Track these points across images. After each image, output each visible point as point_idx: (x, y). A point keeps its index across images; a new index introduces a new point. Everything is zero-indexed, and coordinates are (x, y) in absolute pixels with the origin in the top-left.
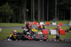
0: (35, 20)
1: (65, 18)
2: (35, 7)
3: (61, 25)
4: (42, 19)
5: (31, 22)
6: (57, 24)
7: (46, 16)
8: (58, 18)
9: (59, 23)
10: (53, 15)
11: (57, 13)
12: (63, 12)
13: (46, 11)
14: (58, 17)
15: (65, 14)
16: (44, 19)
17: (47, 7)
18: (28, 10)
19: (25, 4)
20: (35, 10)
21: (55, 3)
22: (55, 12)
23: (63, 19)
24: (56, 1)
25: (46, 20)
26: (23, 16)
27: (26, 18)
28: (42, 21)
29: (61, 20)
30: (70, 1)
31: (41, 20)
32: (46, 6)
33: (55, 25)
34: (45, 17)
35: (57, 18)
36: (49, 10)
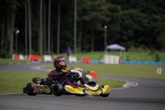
0: (34, 51)
1: (93, 49)
2: (32, 25)
3: (87, 62)
4: (47, 49)
5: (24, 54)
6: (78, 59)
7: (54, 42)
8: (80, 48)
9: (82, 58)
10: (69, 41)
11: (78, 37)
12: (89, 36)
13: (54, 32)
14: (79, 45)
15: (93, 39)
16: (51, 49)
17: (57, 25)
18: (18, 31)
19: (13, 19)
20: (33, 32)
21: (73, 16)
22: (73, 35)
23: (89, 50)
24: (75, 13)
25: (54, 51)
26: (9, 42)
27: (14, 48)
28: (48, 54)
29: (85, 52)
30: (103, 13)
31: (46, 52)
32: (54, 23)
33: (73, 62)
34: (52, 46)
35: (78, 47)
36: (61, 31)
